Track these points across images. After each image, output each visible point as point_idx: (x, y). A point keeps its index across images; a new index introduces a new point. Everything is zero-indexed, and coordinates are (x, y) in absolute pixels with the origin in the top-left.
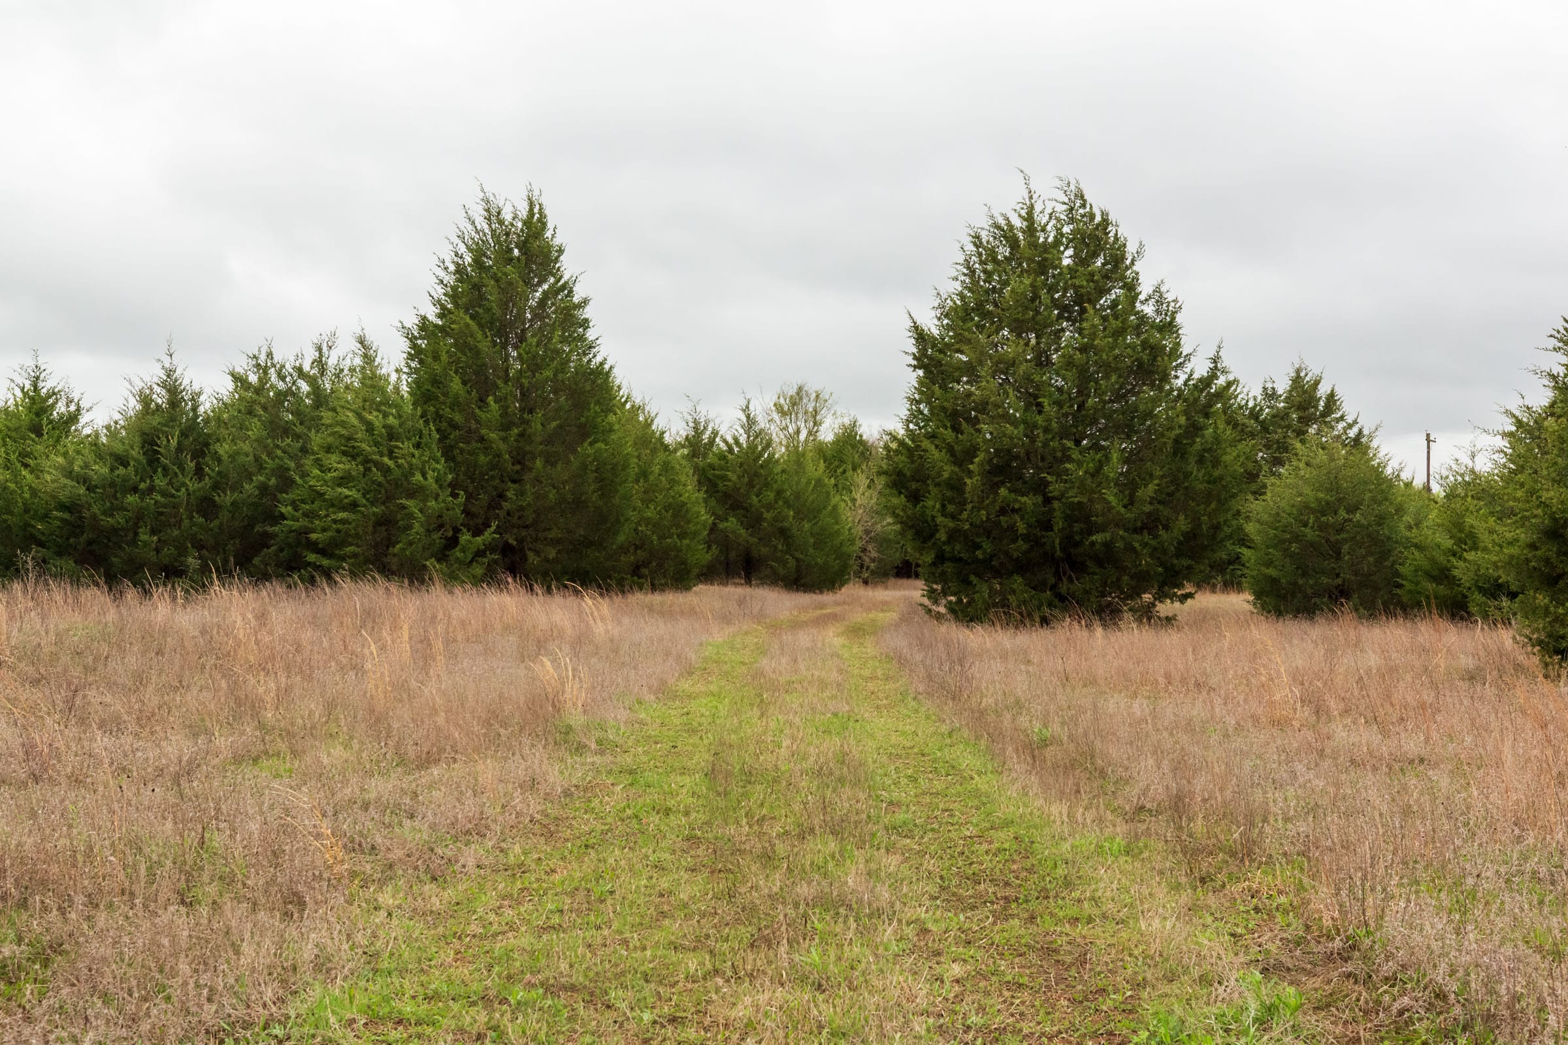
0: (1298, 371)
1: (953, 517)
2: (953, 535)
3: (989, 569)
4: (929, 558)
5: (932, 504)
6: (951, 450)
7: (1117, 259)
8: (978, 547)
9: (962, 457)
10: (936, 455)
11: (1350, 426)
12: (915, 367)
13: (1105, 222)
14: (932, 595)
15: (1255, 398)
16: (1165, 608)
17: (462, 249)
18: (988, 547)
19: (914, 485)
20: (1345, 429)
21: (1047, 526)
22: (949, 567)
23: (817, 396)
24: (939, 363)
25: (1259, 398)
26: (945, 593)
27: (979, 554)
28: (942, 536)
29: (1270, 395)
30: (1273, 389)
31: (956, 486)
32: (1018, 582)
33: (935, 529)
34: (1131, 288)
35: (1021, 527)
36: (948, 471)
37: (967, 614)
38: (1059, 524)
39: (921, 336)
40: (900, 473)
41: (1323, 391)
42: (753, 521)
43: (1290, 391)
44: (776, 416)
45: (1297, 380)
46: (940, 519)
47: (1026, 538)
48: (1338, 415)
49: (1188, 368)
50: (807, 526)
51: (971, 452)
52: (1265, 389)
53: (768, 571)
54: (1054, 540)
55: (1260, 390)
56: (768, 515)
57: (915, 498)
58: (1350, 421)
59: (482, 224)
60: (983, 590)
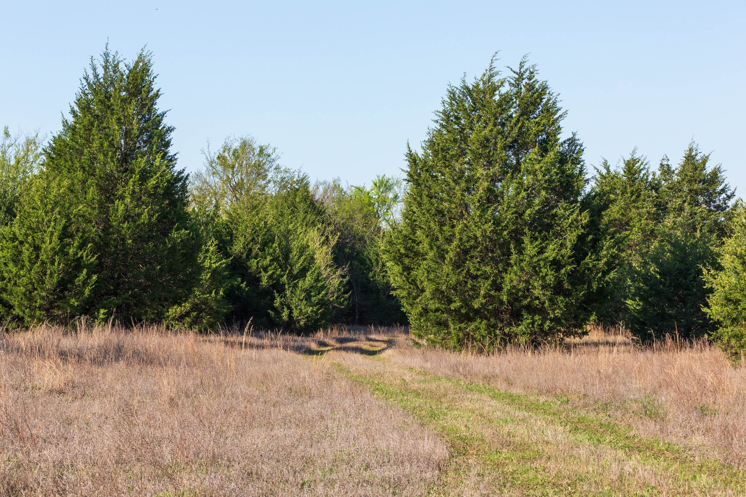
0: (691, 150)
11: (729, 197)
12: (409, 181)
15: (654, 174)
20: (724, 200)
25: (658, 173)
29: (666, 170)
30: (668, 165)
41: (709, 168)
43: (684, 166)
45: (690, 158)
48: (721, 187)
52: (662, 165)
55: (658, 166)
58: (729, 193)
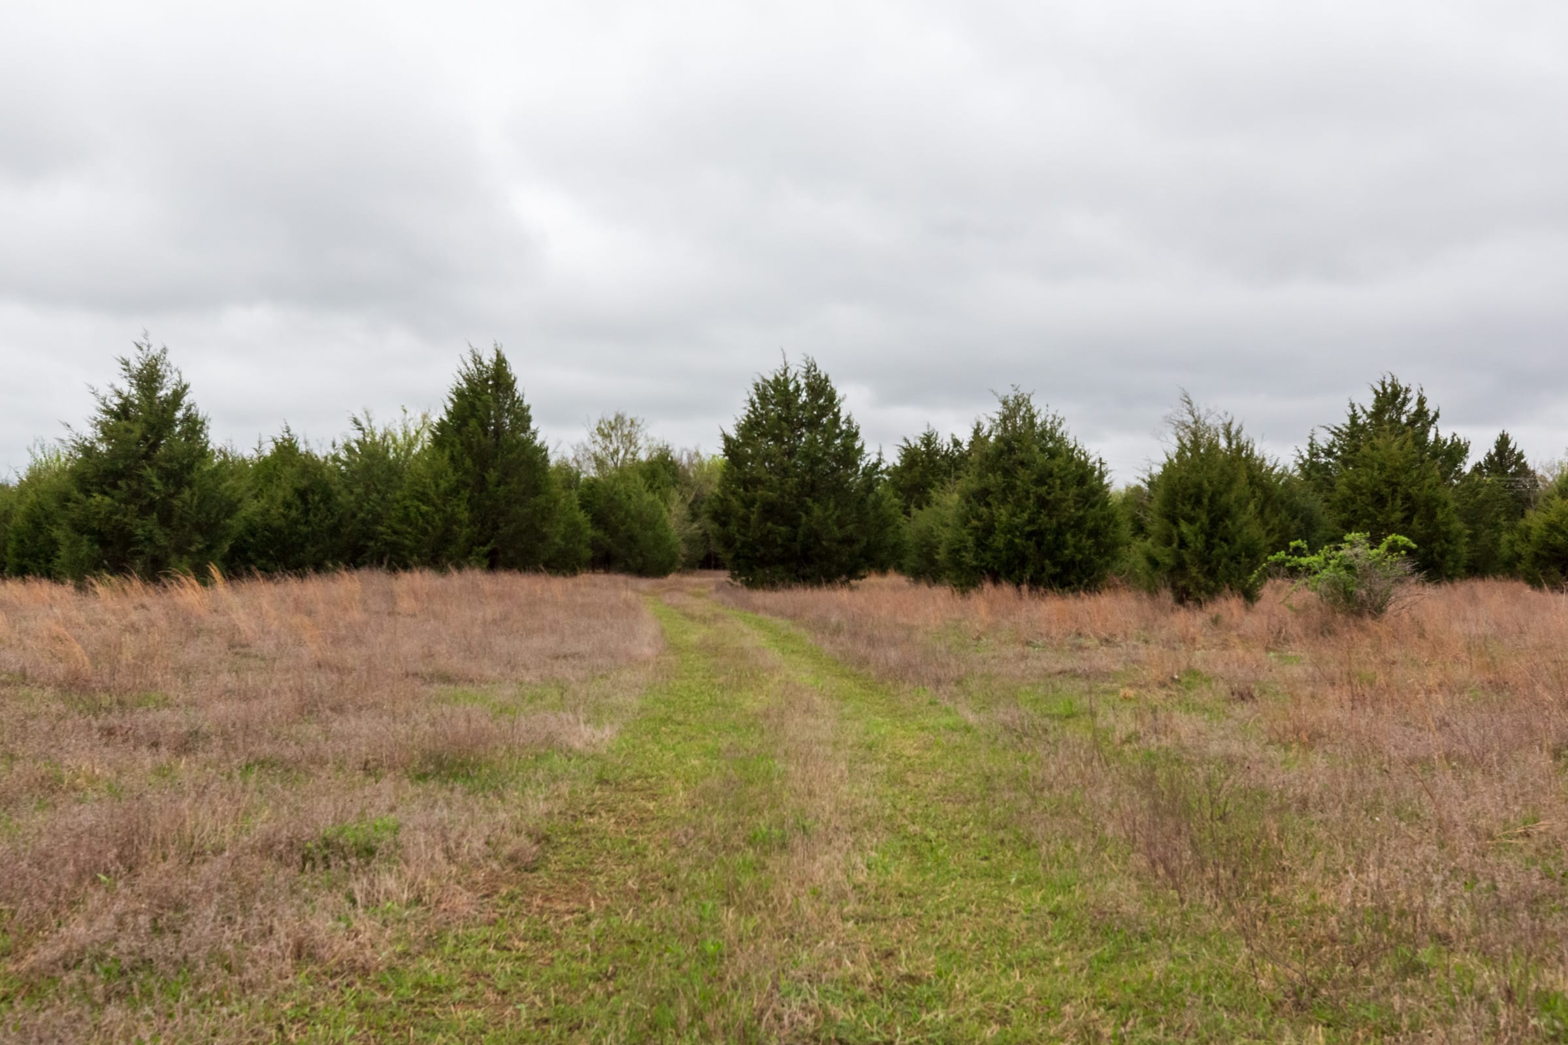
1: (744, 535)
2: (744, 545)
3: (763, 562)
4: (730, 556)
5: (733, 528)
6: (743, 501)
7: (831, 397)
8: (757, 550)
9: (748, 504)
10: (735, 503)
13: (827, 380)
14: (733, 577)
16: (853, 582)
17: (461, 380)
18: (762, 550)
19: (723, 518)
21: (794, 540)
22: (741, 561)
23: (632, 422)
24: (737, 454)
26: (740, 575)
27: (758, 554)
28: (738, 544)
31: (746, 519)
32: (780, 568)
33: (735, 541)
34: (837, 416)
35: (779, 541)
36: (742, 511)
37: (752, 585)
38: (800, 538)
39: (727, 439)
40: (716, 512)
42: (613, 531)
44: (599, 438)
46: (737, 536)
47: (782, 546)
49: (867, 459)
50: (650, 533)
51: (753, 502)
53: (622, 565)
54: (797, 547)
56: (622, 528)
57: (724, 524)
59: (471, 365)
60: (760, 573)
